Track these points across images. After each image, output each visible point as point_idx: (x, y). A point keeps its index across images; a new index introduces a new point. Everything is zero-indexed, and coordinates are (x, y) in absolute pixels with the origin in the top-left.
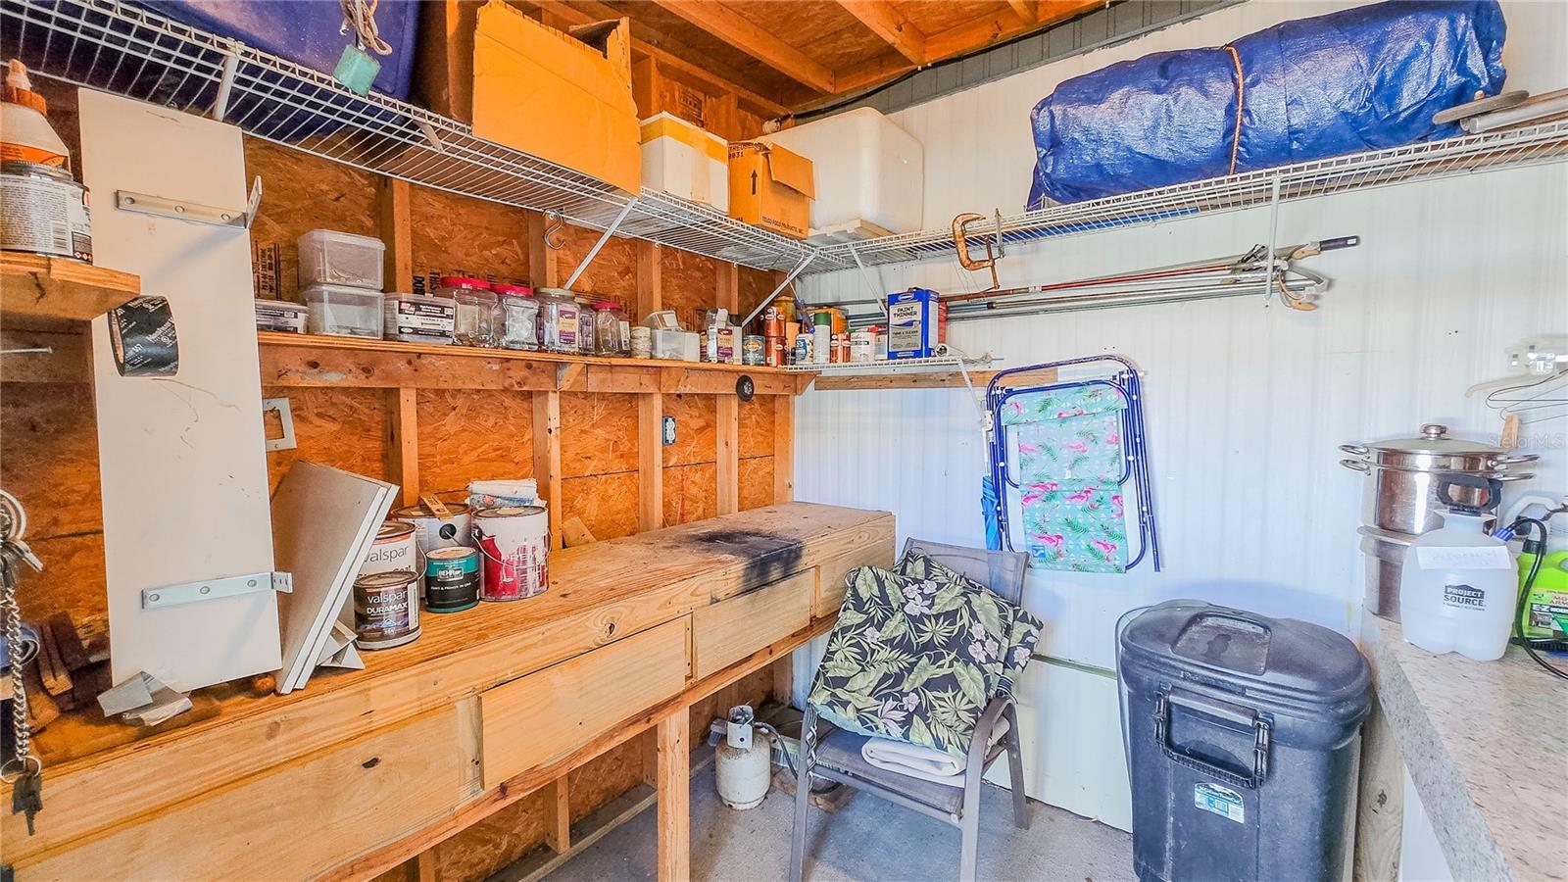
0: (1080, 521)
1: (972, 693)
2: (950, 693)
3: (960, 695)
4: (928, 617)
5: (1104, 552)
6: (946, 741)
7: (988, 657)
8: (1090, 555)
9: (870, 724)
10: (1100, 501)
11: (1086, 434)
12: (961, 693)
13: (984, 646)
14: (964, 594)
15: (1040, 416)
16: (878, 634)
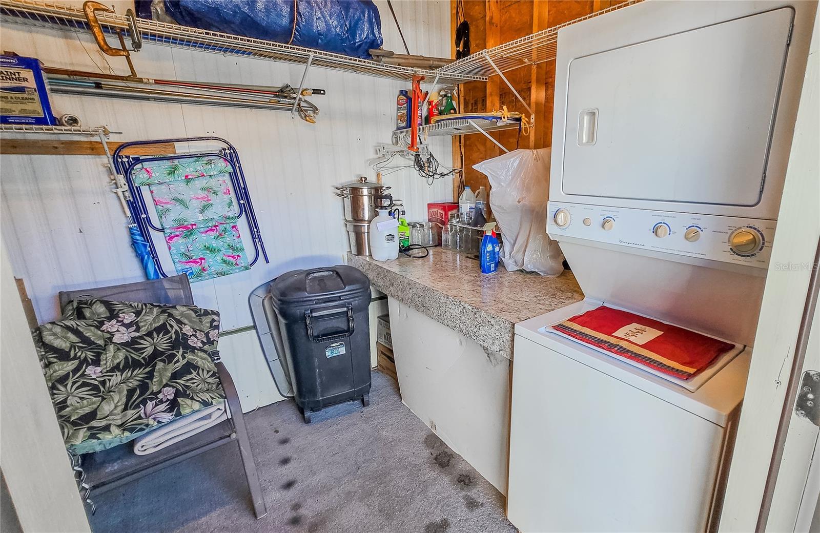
0: (214, 245)
1: (206, 366)
2: (195, 373)
3: (201, 371)
4: (141, 338)
5: (233, 261)
6: (210, 399)
7: (202, 342)
8: (224, 265)
9: (139, 427)
10: (225, 230)
11: (208, 189)
12: (201, 369)
13: (196, 337)
14: (163, 312)
15: (171, 178)
16: (99, 369)
